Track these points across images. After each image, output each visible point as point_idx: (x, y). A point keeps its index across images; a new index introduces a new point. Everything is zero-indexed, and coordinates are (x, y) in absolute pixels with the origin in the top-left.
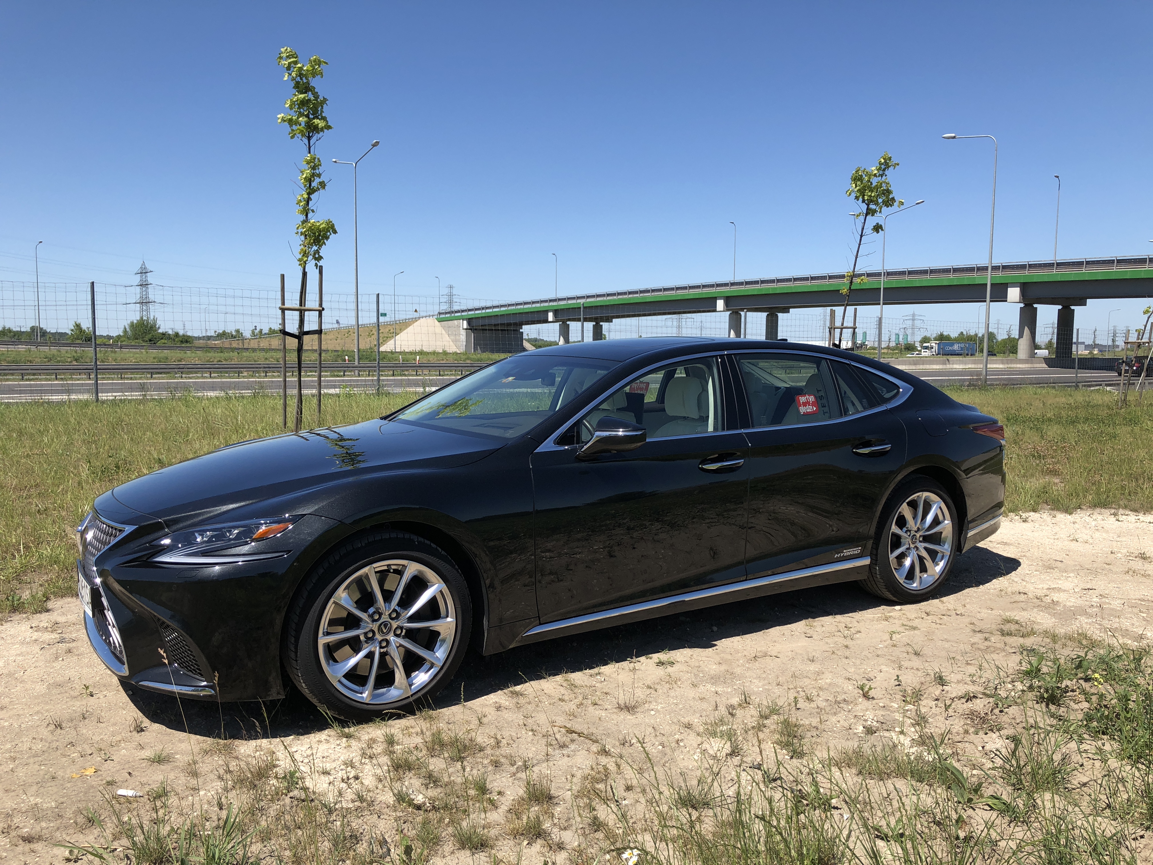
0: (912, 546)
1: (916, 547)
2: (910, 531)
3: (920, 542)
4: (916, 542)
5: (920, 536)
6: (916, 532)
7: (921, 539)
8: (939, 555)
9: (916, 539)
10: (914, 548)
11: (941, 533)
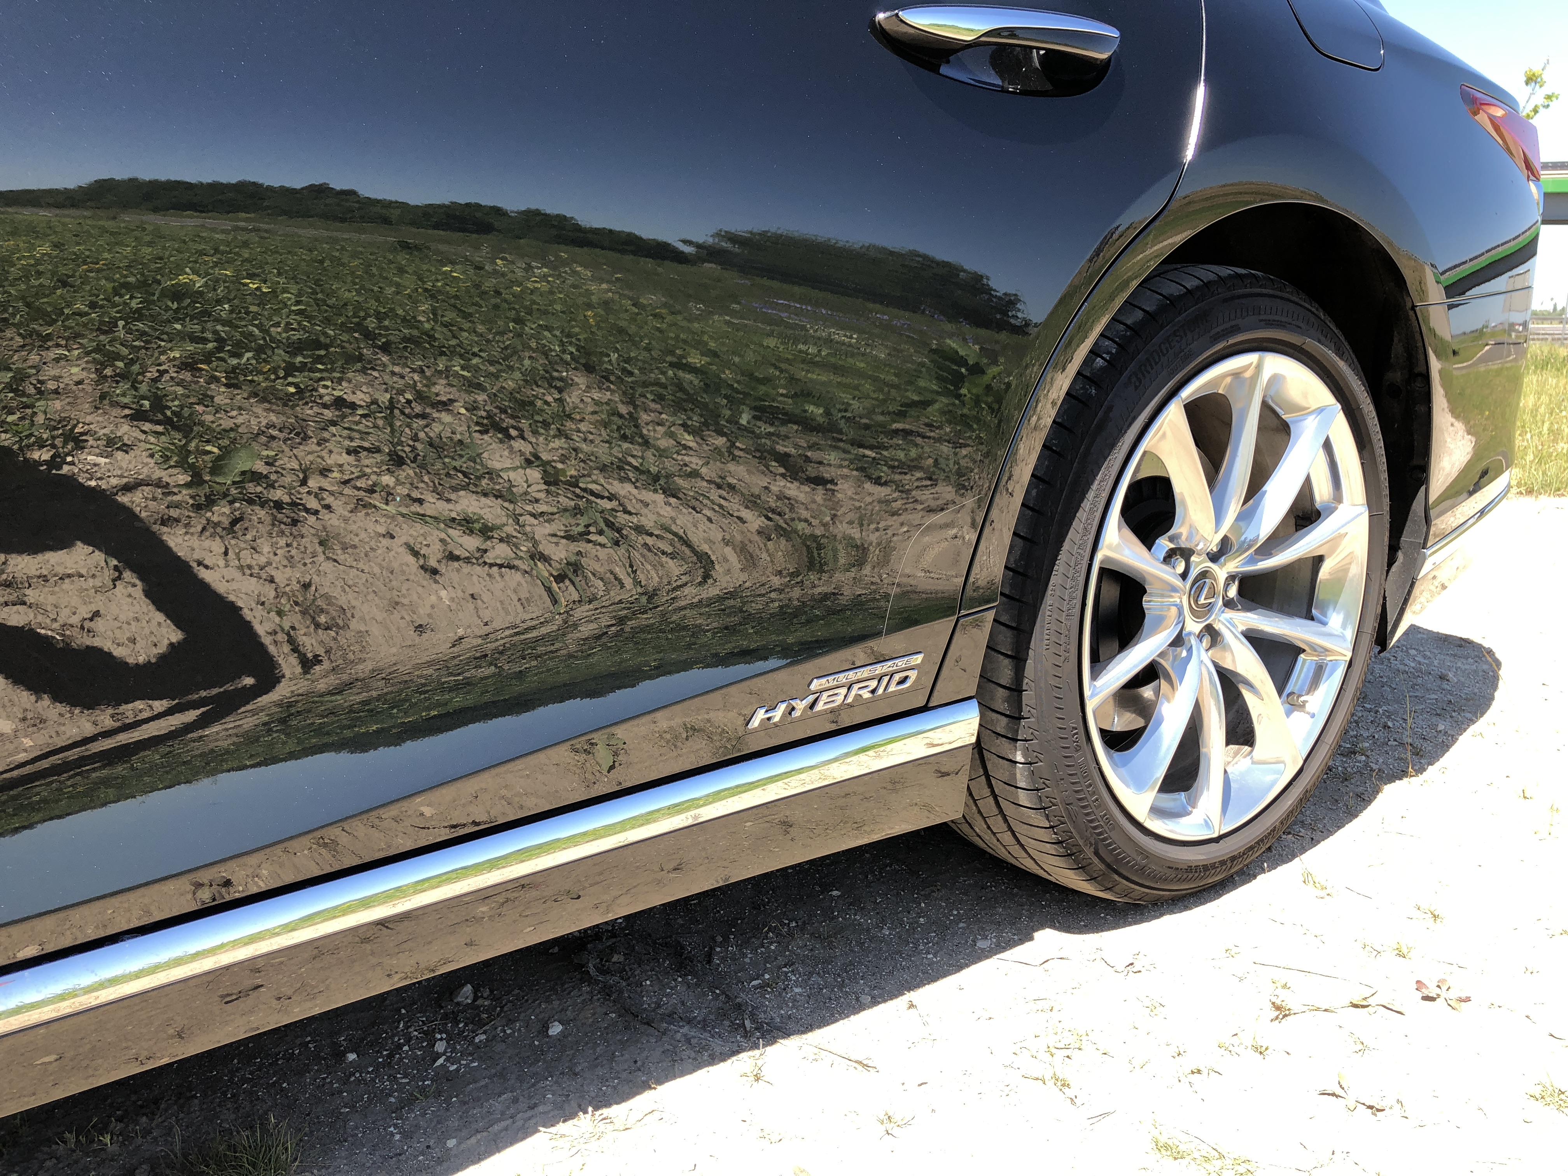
0: (1193, 626)
1: (1210, 630)
2: (1186, 554)
3: (1229, 604)
4: (1209, 607)
5: (1231, 578)
6: (1214, 558)
7: (1233, 592)
8: (1305, 664)
9: (1213, 593)
10: (1200, 637)
11: (1318, 561)
